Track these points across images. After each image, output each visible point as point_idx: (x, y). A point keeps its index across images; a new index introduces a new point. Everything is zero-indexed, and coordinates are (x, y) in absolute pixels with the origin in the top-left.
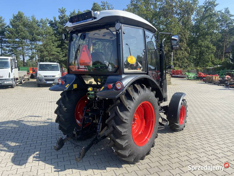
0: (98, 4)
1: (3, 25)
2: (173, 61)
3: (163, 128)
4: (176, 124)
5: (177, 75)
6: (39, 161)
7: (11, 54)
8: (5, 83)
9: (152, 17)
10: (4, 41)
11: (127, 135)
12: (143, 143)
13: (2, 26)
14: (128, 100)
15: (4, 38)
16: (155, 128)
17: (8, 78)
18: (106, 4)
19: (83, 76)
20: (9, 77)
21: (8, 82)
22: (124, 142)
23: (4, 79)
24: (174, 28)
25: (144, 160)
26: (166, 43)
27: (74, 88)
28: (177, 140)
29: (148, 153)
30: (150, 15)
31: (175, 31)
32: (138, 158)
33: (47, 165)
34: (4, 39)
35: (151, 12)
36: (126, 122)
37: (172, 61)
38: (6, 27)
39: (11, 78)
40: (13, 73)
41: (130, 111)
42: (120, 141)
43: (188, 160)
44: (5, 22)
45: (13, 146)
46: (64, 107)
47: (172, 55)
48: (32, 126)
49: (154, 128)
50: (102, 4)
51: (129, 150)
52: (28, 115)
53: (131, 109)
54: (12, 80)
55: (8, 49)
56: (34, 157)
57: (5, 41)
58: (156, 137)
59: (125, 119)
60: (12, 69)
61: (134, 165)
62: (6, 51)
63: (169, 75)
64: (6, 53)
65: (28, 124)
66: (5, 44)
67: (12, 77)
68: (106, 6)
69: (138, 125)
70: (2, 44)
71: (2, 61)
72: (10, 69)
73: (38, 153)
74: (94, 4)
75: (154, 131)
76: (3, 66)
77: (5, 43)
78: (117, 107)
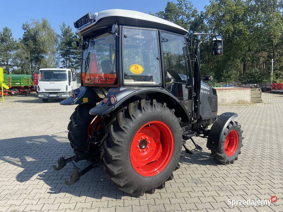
0: (174, 3)
1: (71, 35)
2: (274, 70)
3: (207, 158)
4: (219, 154)
5: (278, 90)
6: (41, 179)
7: (77, 66)
8: (63, 96)
9: (245, 13)
10: (71, 52)
11: (121, 160)
12: (152, 173)
13: (69, 36)
14: (126, 118)
15: (71, 49)
16: (173, 157)
17: (65, 91)
18: (183, 2)
19: (95, 89)
20: (67, 90)
21: (65, 96)
22: (116, 169)
23: (62, 92)
24: (276, 26)
25: (153, 195)
26: (266, 46)
27: (84, 102)
28: (214, 175)
29: (161, 187)
30: (240, 11)
31: (277, 30)
32: (141, 190)
33: (46, 184)
34: (71, 51)
35: (243, 6)
36: (119, 145)
37: (272, 71)
38: (73, 37)
39: (68, 91)
40: (71, 86)
41: (125, 131)
42: (112, 166)
43: (210, 203)
44: (72, 32)
45: (28, 161)
46: (75, 124)
47: (273, 63)
48: (61, 142)
49: (172, 155)
50: (178, 3)
51: (125, 179)
52: (64, 131)
53: (128, 130)
54: (69, 93)
55: (74, 60)
56: (39, 175)
57: (73, 52)
58: (177, 168)
59: (117, 141)
60: (70, 81)
61: (136, 198)
62: (73, 63)
63: (260, 90)
64: (73, 65)
65: (58, 140)
66: (72, 56)
67: (70, 90)
68: (184, 5)
69: (153, 150)
70: (70, 56)
71: (60, 73)
72: (67, 81)
73: (46, 171)
74: (169, 3)
75: (173, 159)
76: (62, 79)
77: (72, 54)
78: (112, 126)
